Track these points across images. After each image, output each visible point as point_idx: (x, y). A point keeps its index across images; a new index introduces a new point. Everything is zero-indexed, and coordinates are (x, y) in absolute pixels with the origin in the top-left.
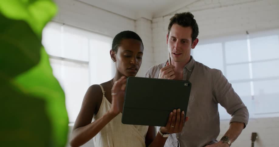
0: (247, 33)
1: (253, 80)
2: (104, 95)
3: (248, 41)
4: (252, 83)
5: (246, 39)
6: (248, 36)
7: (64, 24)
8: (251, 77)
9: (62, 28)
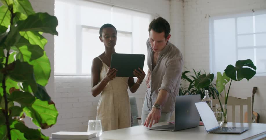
0: (253, 11)
1: (256, 47)
2: (103, 62)
3: (254, 17)
4: (255, 49)
5: (252, 15)
6: (254, 13)
7: (113, 6)
8: (255, 45)
9: (112, 8)
